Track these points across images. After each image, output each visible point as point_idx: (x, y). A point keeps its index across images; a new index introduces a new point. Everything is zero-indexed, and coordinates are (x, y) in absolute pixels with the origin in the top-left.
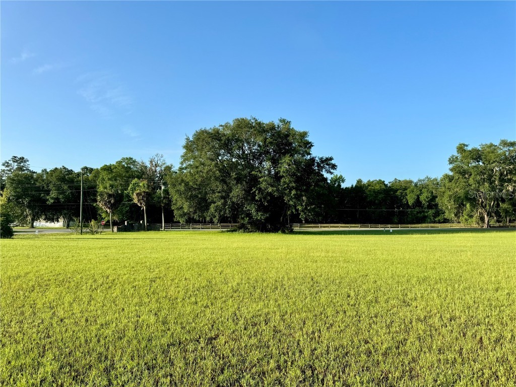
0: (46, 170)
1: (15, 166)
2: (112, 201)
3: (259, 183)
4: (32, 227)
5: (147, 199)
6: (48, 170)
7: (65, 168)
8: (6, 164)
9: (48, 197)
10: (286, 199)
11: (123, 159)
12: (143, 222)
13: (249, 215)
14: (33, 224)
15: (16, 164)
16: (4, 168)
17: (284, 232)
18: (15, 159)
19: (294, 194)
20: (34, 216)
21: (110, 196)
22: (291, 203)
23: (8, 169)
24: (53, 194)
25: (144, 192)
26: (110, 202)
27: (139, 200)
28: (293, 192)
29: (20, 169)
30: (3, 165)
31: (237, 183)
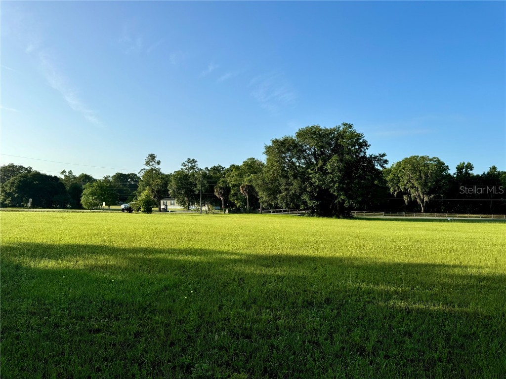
0: (207, 168)
1: (189, 165)
2: (222, 192)
3: (311, 178)
4: (189, 209)
5: (249, 190)
6: (209, 168)
7: (220, 166)
8: (184, 164)
9: (195, 189)
10: (331, 191)
11: (249, 159)
12: (247, 207)
13: (305, 203)
14: (189, 207)
15: (190, 164)
16: (182, 167)
17: (338, 217)
18: (189, 161)
19: (336, 187)
20: (189, 202)
21: (221, 188)
22: (335, 194)
23: (185, 168)
24: (199, 187)
25: (247, 185)
26: (221, 192)
27: (243, 192)
28: (336, 185)
29: (192, 168)
30: (182, 165)
31: (294, 179)
